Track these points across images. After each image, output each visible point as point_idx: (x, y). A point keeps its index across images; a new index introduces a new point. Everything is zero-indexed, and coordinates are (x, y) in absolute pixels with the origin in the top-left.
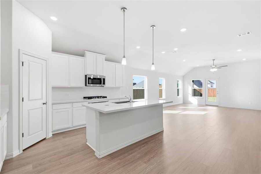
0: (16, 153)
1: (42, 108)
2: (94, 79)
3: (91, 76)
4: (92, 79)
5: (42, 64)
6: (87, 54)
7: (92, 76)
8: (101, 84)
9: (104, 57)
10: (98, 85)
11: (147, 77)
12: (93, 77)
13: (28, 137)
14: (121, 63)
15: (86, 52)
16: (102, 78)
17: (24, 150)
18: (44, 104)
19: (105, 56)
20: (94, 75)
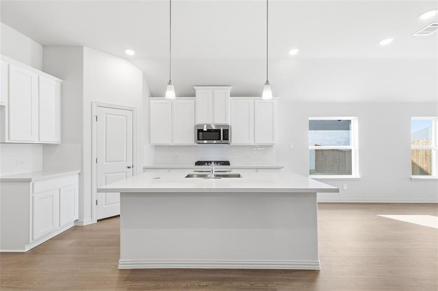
0: (87, 221)
1: (126, 172)
2: (209, 131)
3: (203, 126)
4: (205, 131)
5: (126, 116)
6: (199, 91)
7: (205, 126)
8: (219, 139)
9: (228, 90)
10: (215, 142)
11: (357, 118)
12: (207, 128)
13: (104, 207)
14: (261, 96)
15: (195, 88)
16: (222, 129)
17: (98, 221)
18: (129, 167)
19: (231, 87)
20: (208, 125)
